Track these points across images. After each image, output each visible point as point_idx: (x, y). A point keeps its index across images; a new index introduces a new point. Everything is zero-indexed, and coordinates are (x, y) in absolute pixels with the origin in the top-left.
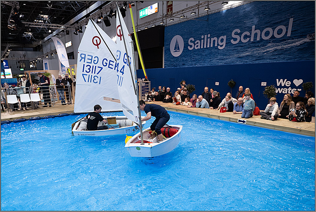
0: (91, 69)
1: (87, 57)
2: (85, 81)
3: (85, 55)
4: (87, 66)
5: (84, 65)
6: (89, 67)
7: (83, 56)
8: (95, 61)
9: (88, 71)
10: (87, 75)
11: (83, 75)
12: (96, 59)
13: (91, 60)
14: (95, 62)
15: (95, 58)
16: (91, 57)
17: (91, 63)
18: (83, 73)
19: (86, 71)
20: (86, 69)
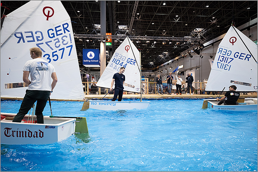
0: (224, 59)
1: (223, 50)
2: (218, 68)
3: (222, 49)
4: (221, 57)
5: (220, 55)
6: (223, 57)
7: (221, 50)
8: (229, 53)
9: (222, 60)
10: (220, 63)
11: (218, 62)
12: (230, 52)
13: (226, 52)
14: (228, 55)
15: (228, 51)
16: (226, 51)
17: (225, 55)
18: (218, 61)
19: (220, 60)
20: (221, 58)
